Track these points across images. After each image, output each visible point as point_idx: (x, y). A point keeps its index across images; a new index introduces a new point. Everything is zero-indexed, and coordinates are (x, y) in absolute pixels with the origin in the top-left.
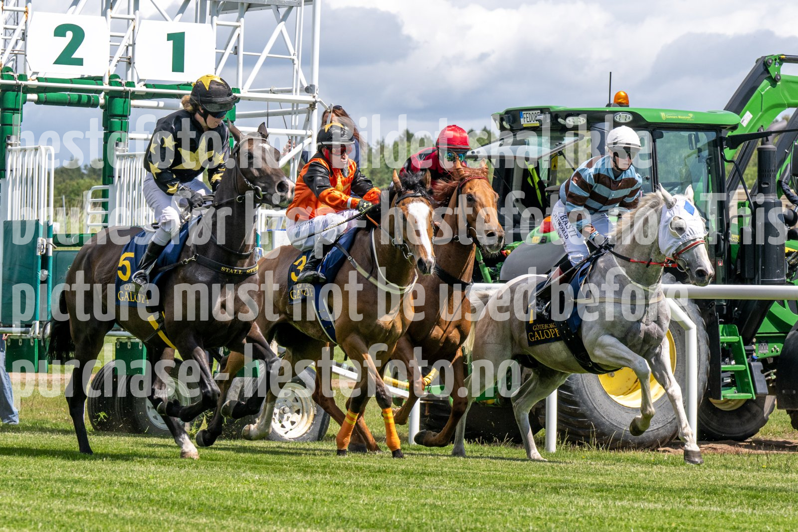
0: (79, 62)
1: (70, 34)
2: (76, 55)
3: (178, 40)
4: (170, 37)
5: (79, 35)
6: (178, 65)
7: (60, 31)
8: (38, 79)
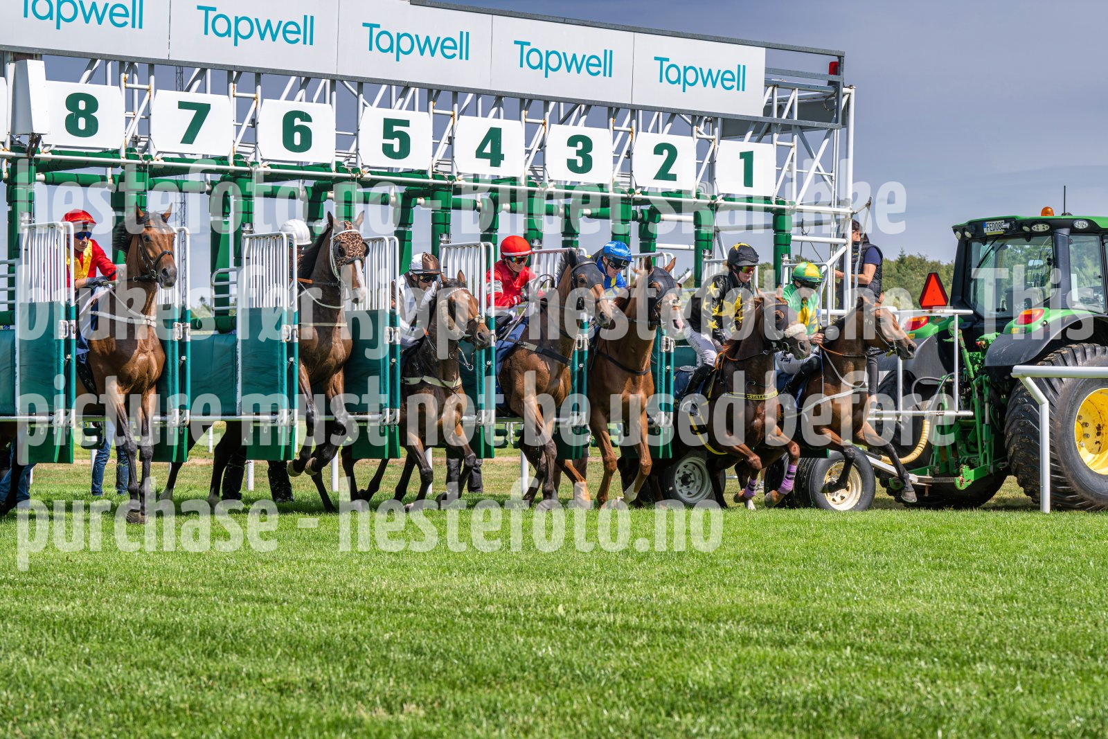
0: (673, 178)
1: (666, 152)
2: (670, 172)
3: (747, 157)
4: (743, 155)
5: (673, 153)
6: (748, 181)
7: (658, 150)
8: (642, 193)
